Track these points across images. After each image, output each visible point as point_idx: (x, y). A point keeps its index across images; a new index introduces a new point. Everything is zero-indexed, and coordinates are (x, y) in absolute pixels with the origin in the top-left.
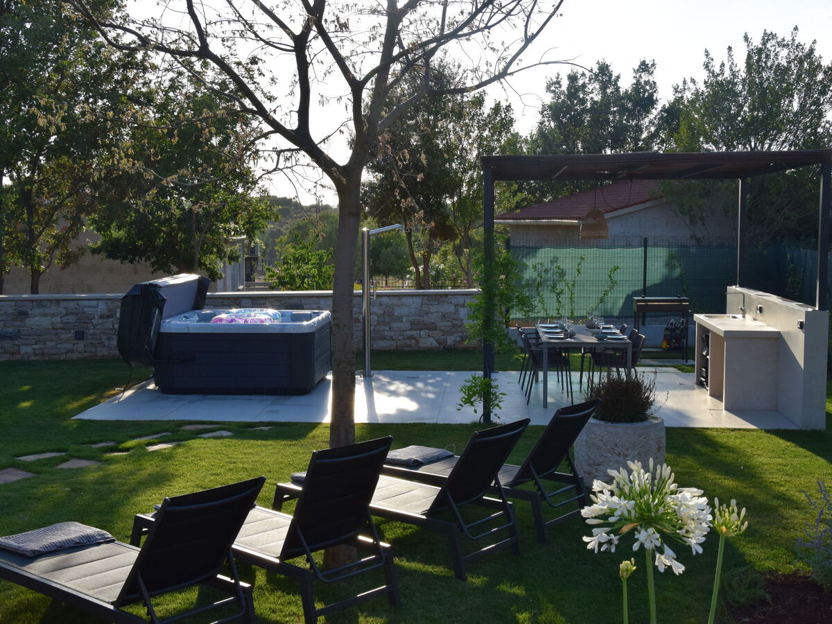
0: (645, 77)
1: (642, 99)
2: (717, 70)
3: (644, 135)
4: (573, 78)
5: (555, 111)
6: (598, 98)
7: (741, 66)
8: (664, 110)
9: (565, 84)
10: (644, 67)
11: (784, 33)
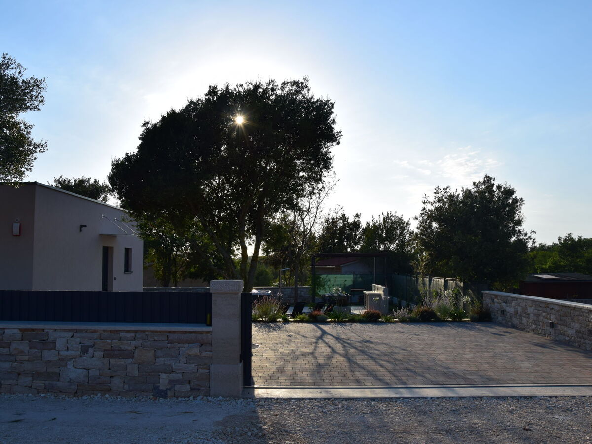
0: (357, 219)
1: (356, 225)
2: (376, 221)
3: (357, 237)
4: (333, 219)
5: (327, 229)
6: (342, 225)
7: (382, 221)
8: (363, 229)
9: (331, 220)
10: (357, 215)
11: (393, 213)
